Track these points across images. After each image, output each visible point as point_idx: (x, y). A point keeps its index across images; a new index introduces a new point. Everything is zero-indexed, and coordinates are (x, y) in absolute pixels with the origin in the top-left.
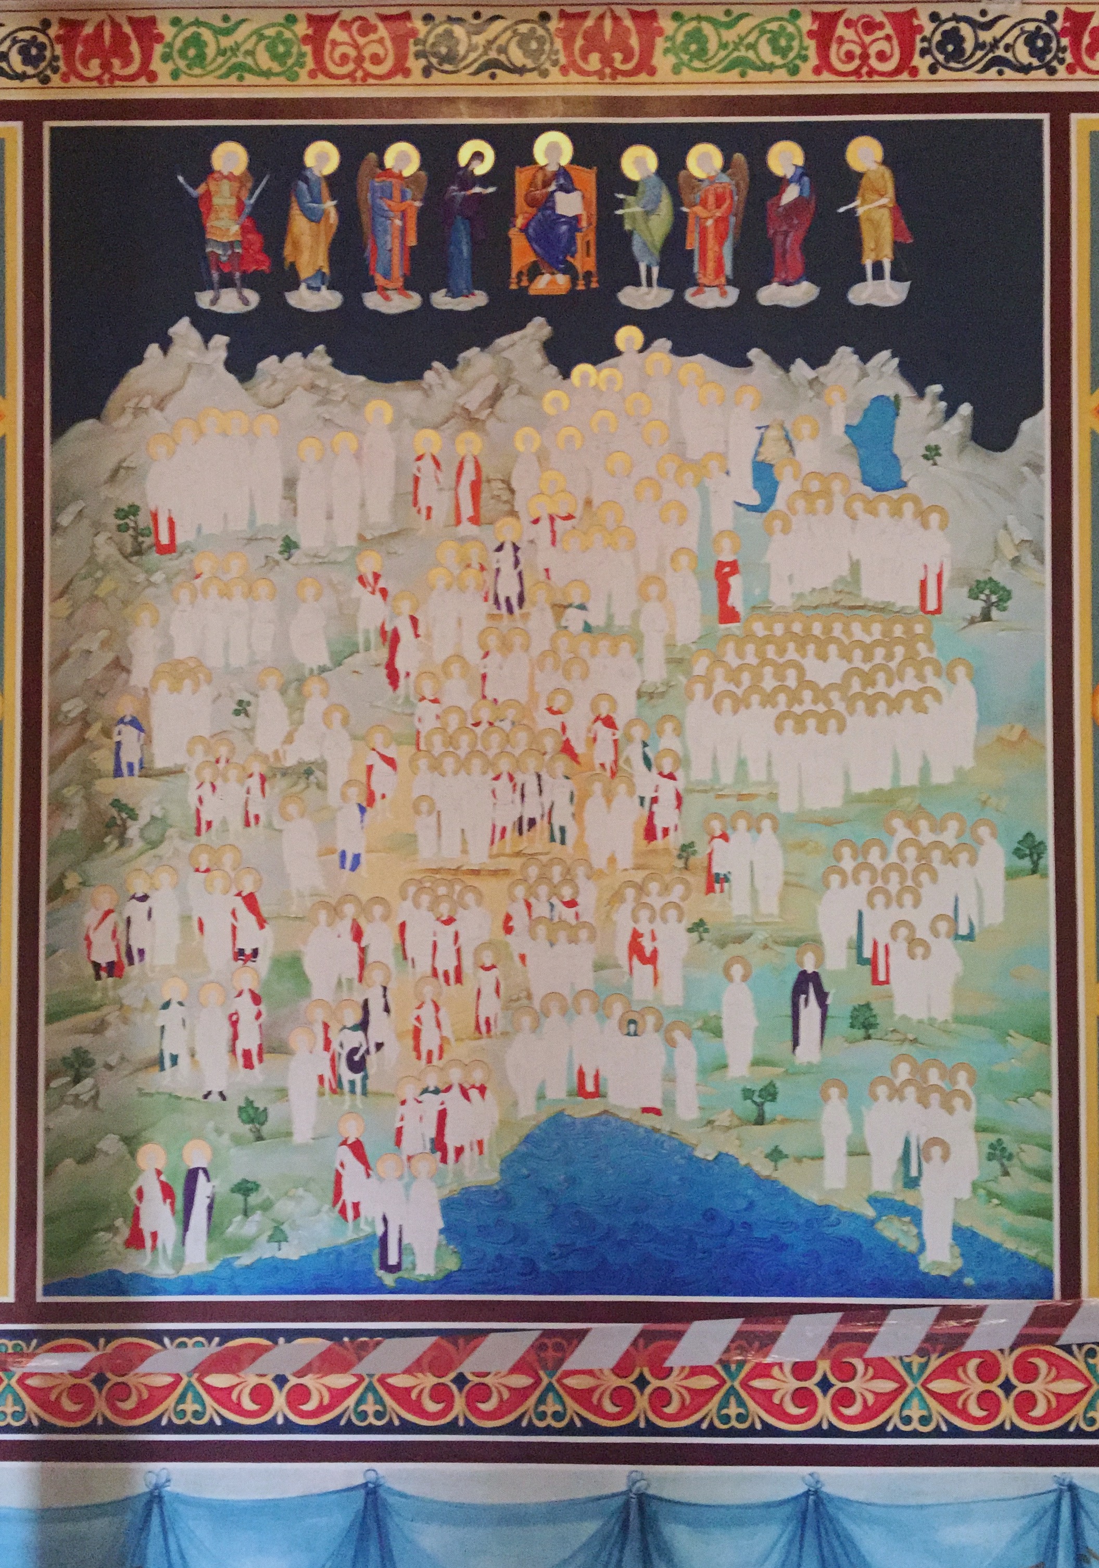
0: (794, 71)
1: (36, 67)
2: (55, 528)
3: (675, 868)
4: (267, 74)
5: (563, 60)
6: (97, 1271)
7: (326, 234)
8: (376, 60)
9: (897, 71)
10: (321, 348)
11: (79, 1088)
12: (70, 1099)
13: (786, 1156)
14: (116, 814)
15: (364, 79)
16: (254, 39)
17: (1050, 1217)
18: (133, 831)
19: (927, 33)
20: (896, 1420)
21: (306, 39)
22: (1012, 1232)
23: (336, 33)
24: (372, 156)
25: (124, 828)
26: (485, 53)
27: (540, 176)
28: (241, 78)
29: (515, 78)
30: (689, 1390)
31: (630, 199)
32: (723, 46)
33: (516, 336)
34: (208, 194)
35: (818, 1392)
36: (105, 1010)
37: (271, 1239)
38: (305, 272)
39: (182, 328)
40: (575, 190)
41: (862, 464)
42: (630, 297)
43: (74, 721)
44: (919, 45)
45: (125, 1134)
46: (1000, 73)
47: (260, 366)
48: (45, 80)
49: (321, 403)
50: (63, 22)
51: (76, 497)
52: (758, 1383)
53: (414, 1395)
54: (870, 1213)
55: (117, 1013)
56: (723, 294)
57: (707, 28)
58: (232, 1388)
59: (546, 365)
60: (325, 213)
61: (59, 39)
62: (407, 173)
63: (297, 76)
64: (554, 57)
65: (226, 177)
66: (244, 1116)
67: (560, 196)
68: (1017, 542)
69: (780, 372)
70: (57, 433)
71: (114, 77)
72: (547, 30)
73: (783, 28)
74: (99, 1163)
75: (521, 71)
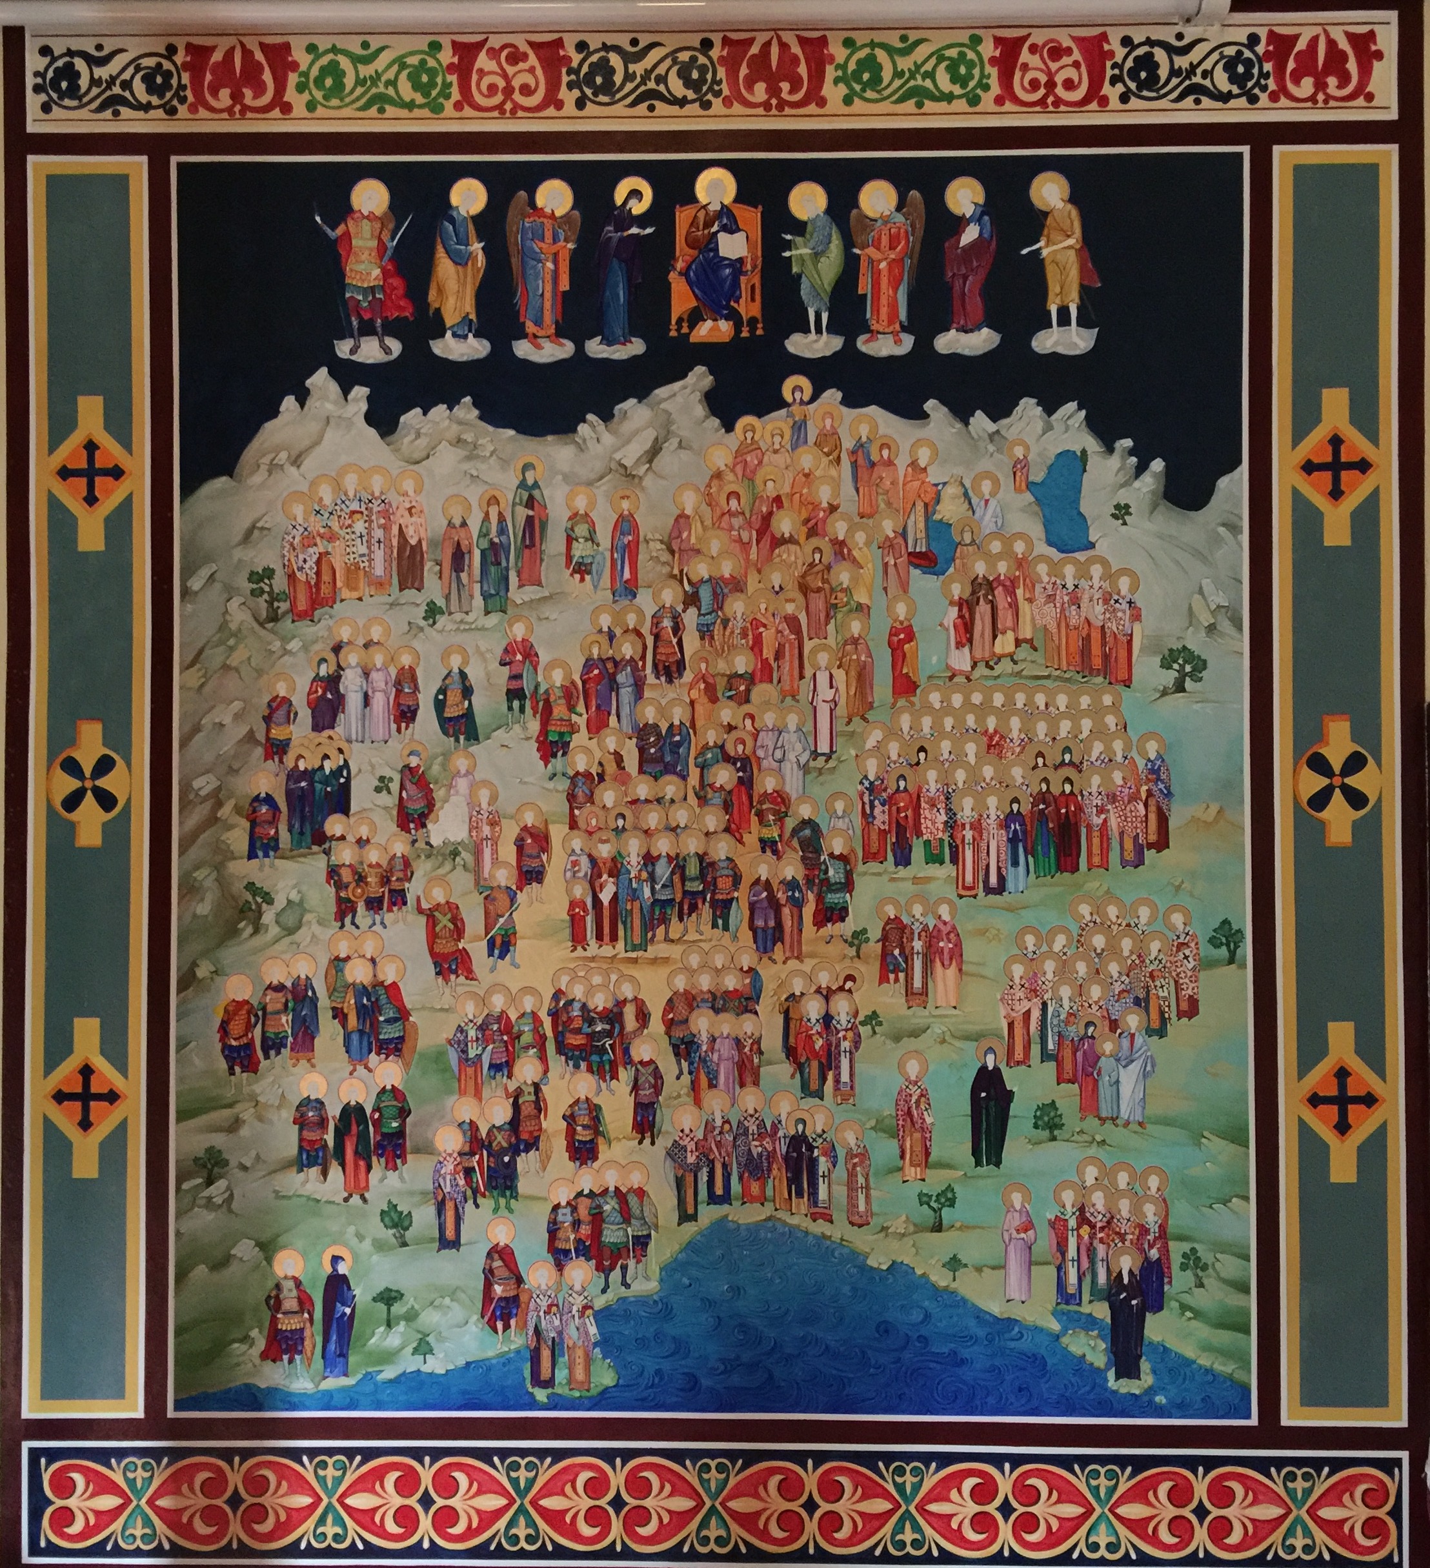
0: (974, 101)
1: (161, 96)
2: (185, 592)
3: (845, 956)
4: (411, 105)
5: (726, 92)
6: (232, 1385)
7: (474, 277)
8: (526, 90)
9: (1085, 101)
10: (468, 399)
11: (212, 1190)
12: (203, 1202)
13: (966, 1266)
14: (250, 898)
15: (513, 111)
16: (396, 67)
17: (1247, 1332)
18: (268, 917)
19: (1119, 58)
20: (1082, 1546)
21: (451, 68)
22: (1207, 1348)
23: (483, 61)
24: (523, 194)
25: (260, 914)
26: (644, 81)
27: (701, 214)
28: (381, 110)
29: (675, 110)
30: (861, 1514)
31: (799, 240)
32: (898, 74)
33: (677, 385)
34: (347, 235)
35: (998, 1516)
36: (238, 1108)
37: (416, 1351)
38: (450, 319)
39: (320, 380)
40: (738, 230)
41: (1047, 525)
42: (799, 345)
43: (205, 799)
44: (1109, 73)
45: (263, 1239)
46: (1197, 102)
47: (402, 419)
48: (172, 111)
49: (469, 458)
50: (189, 47)
51: (208, 559)
52: (933, 1508)
53: (568, 1519)
54: (1055, 1326)
55: (252, 1110)
56: (898, 342)
57: (881, 56)
58: (375, 1510)
59: (707, 417)
60: (471, 256)
61: (186, 66)
62: (558, 214)
63: (441, 108)
64: (716, 88)
65: (367, 217)
66: (387, 1219)
67: (722, 237)
68: (1213, 607)
69: (959, 425)
70: (188, 489)
71: (245, 109)
72: (710, 58)
73: (962, 55)
74: (234, 1268)
75: (682, 102)
